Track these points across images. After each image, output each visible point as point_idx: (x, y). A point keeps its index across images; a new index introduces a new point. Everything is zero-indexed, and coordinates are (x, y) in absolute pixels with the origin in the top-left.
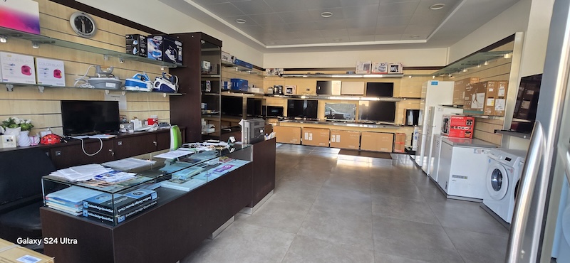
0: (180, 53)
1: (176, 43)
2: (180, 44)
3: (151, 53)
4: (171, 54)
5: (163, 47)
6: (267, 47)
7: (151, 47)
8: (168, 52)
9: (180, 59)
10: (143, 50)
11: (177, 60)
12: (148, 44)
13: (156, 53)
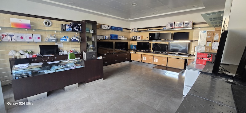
0: (80, 28)
1: (78, 24)
2: (81, 25)
3: (67, 29)
4: (77, 28)
5: (73, 27)
6: (129, 20)
7: (67, 27)
8: (75, 28)
9: (81, 30)
10: (64, 29)
11: (79, 30)
12: (66, 26)
13: (69, 29)
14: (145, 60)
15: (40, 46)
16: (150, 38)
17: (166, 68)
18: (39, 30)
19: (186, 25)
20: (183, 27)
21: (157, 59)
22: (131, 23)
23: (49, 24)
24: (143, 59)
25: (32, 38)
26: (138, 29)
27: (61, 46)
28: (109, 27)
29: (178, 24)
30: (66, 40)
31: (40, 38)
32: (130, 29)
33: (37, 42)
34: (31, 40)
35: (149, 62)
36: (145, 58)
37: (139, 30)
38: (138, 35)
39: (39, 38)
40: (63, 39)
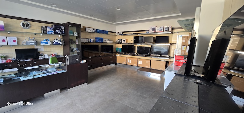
0: (63, 30)
1: (61, 27)
2: (63, 27)
3: (49, 32)
4: (59, 31)
5: (55, 29)
7: (48, 30)
8: (57, 31)
9: (64, 32)
10: (45, 31)
11: (62, 33)
13: (51, 32)
14: (130, 62)
15: (16, 50)
16: (135, 42)
17: (149, 70)
18: (15, 32)
19: (166, 29)
20: (163, 32)
21: (141, 62)
22: (116, 26)
23: (27, 25)
24: (129, 62)
25: (6, 41)
26: (123, 32)
27: (41, 49)
28: (94, 30)
29: (159, 29)
30: (47, 43)
31: (16, 41)
32: (115, 33)
33: (13, 46)
34: (5, 43)
35: (134, 65)
36: (130, 60)
37: (124, 34)
38: (124, 38)
39: (14, 41)
40: (44, 43)
